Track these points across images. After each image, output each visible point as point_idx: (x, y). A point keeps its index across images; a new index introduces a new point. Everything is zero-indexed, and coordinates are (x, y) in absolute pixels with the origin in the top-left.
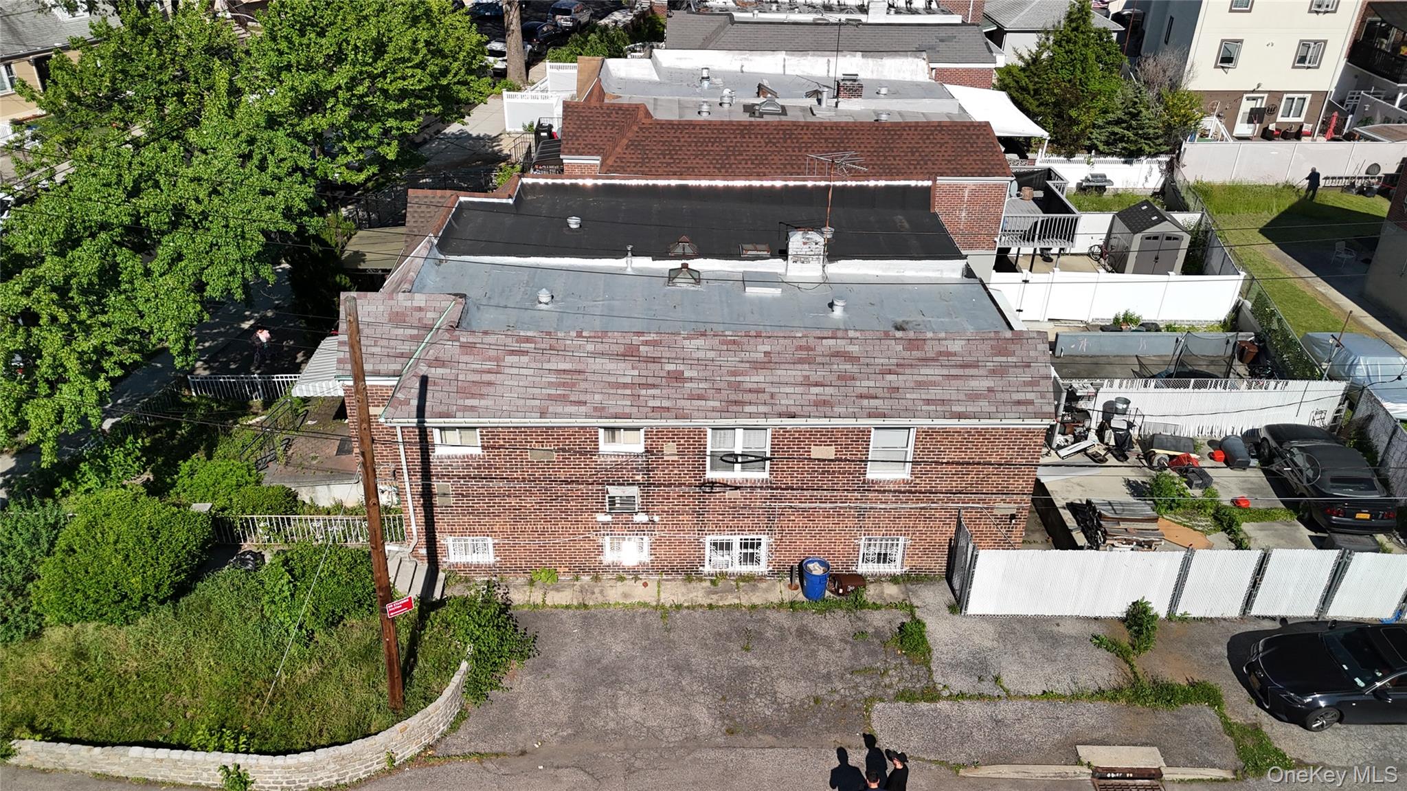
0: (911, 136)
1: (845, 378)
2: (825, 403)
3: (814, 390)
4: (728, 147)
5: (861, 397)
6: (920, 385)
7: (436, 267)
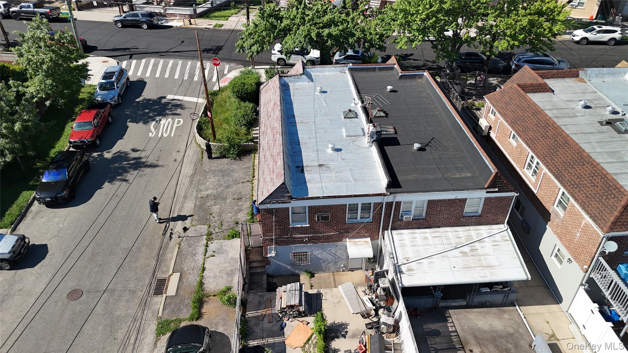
0: (588, 169)
1: (269, 148)
5: (265, 155)
7: (339, 72)
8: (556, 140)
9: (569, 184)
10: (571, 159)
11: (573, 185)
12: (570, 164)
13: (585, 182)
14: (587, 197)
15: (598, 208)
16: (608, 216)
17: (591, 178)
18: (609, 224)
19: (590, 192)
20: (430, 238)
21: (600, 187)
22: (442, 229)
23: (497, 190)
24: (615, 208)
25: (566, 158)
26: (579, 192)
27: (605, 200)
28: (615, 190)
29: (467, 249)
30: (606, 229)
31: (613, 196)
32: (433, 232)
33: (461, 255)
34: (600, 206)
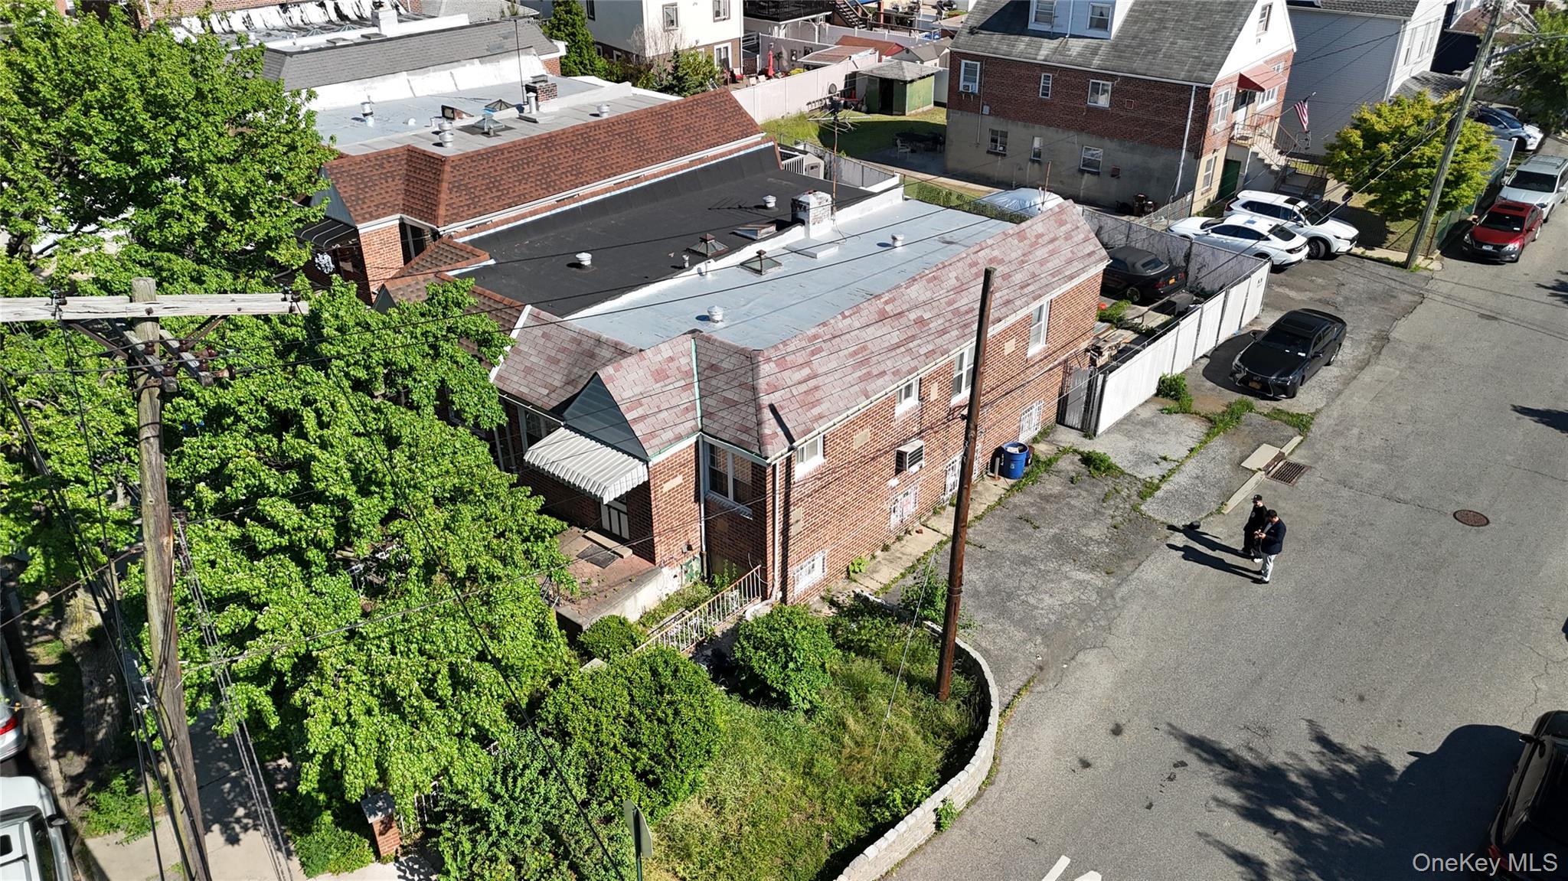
2: (1008, 301)
4: (542, 164)
5: (1022, 288)
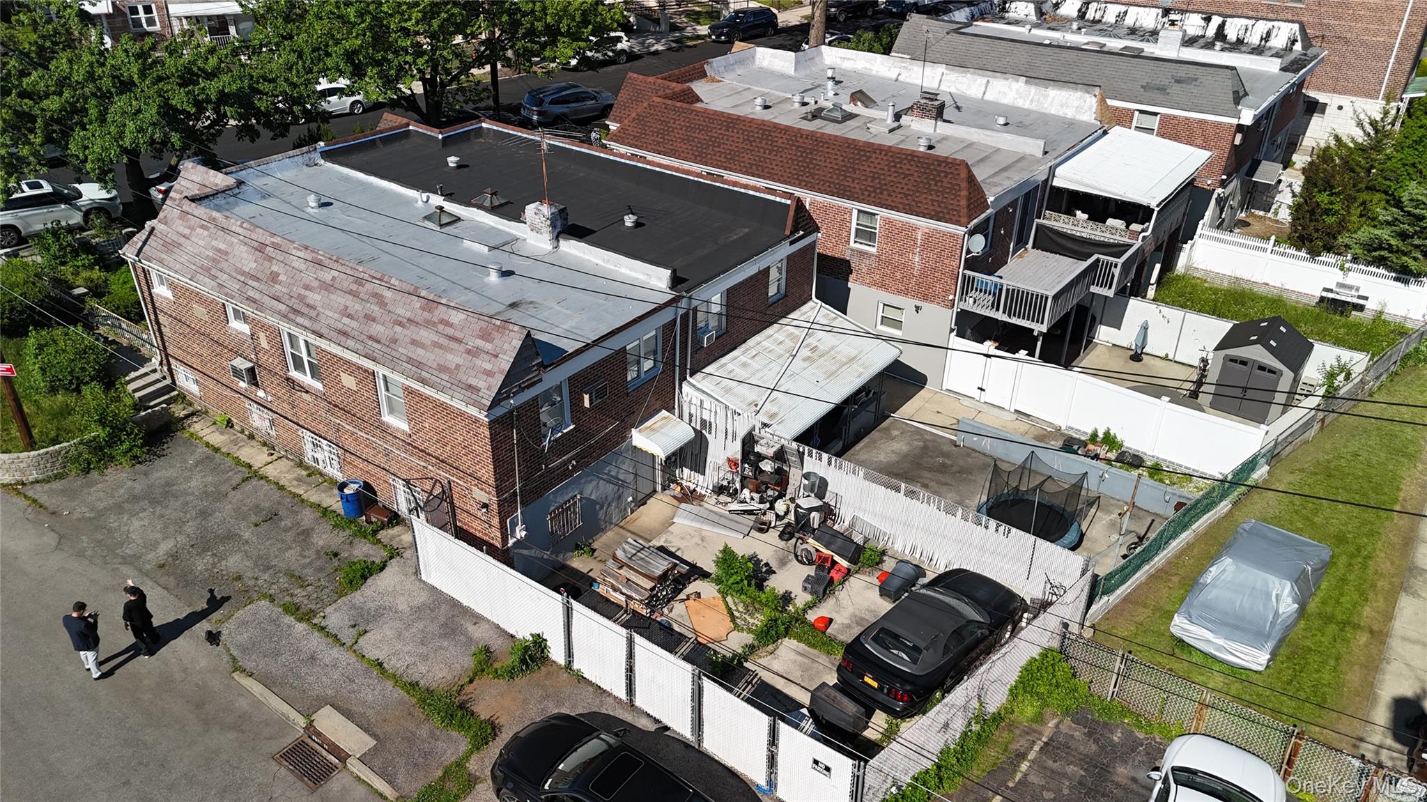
0: (879, 161)
1: (370, 318)
2: (345, 334)
3: (346, 320)
5: (370, 338)
6: (414, 342)
7: (305, 167)
8: (798, 147)
9: (866, 193)
10: (843, 161)
11: (874, 192)
12: (848, 168)
13: (888, 178)
14: (906, 196)
15: (933, 200)
16: (955, 202)
17: (893, 169)
18: (964, 211)
19: (906, 187)
20: (750, 361)
21: (916, 174)
22: (751, 342)
23: (801, 233)
24: (957, 188)
25: (834, 162)
26: (889, 195)
27: (936, 185)
28: (940, 165)
29: (805, 352)
30: (964, 220)
31: (942, 175)
32: (744, 352)
33: (805, 364)
34: (934, 197)
